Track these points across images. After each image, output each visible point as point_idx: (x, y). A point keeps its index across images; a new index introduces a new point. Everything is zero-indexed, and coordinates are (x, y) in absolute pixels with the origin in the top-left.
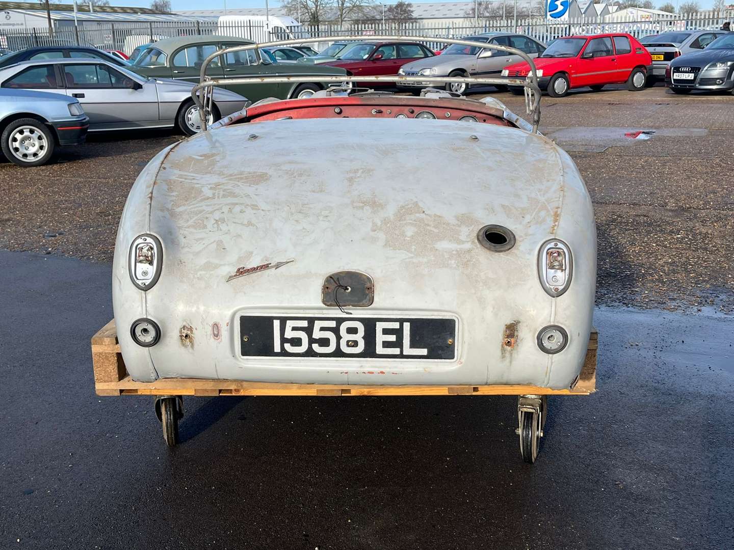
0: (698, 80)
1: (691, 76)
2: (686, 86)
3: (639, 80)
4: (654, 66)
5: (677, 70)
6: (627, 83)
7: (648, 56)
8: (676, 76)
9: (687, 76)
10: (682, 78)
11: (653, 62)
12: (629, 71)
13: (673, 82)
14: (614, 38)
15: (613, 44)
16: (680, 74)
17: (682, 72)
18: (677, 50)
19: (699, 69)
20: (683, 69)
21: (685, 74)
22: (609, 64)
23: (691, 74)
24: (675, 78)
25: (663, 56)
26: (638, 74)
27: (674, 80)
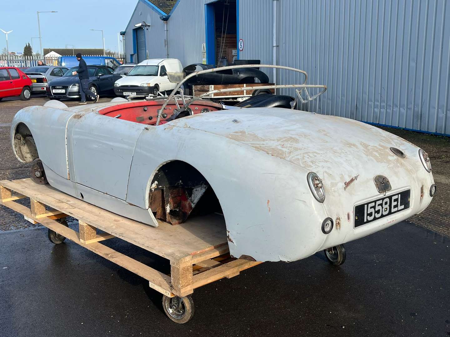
0: (67, 93)
1: (63, 91)
2: (61, 96)
3: (27, 94)
4: (34, 86)
5: (54, 88)
6: (20, 96)
7: (29, 80)
8: (54, 91)
9: (61, 91)
10: (58, 92)
11: (33, 84)
12: (21, 89)
13: (53, 95)
14: (9, 70)
15: (9, 73)
16: (56, 90)
17: (57, 89)
18: (44, 77)
19: (67, 87)
20: (57, 87)
21: (59, 90)
22: (9, 85)
23: (63, 90)
24: (53, 92)
25: (36, 80)
26: (26, 90)
27: (53, 93)
